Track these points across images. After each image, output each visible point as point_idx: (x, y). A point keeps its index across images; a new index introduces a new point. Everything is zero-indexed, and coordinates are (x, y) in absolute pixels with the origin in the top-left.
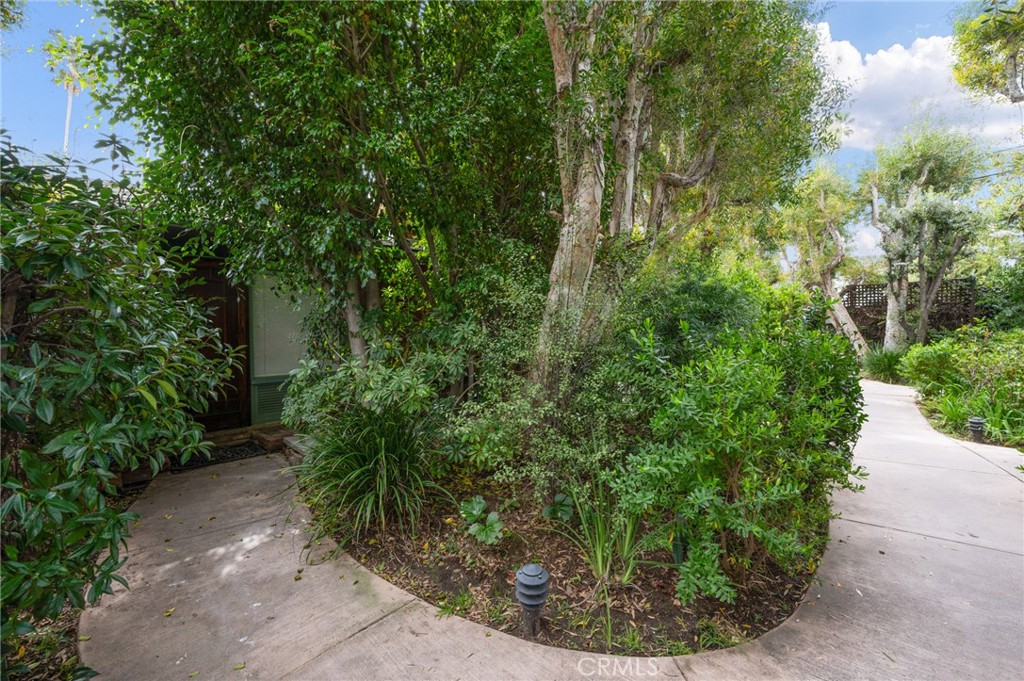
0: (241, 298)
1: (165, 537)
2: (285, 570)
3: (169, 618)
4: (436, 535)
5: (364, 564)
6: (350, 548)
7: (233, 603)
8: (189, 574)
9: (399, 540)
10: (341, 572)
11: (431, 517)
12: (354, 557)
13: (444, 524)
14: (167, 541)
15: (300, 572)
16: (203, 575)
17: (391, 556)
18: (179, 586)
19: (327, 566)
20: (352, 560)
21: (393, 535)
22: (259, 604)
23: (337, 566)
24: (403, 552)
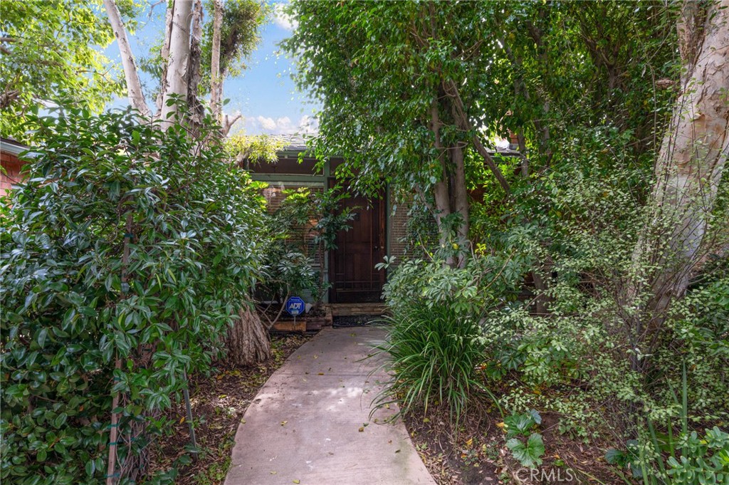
0: (370, 206)
1: (307, 370)
2: (357, 420)
3: (282, 427)
4: (483, 435)
5: (412, 438)
6: (408, 420)
7: (317, 432)
8: (306, 402)
9: (447, 427)
10: (392, 437)
11: (483, 415)
12: (407, 428)
13: (494, 426)
14: (307, 373)
15: (365, 426)
16: (312, 404)
17: (435, 439)
18: (297, 407)
19: (384, 428)
20: (404, 430)
21: (444, 421)
22: (330, 440)
23: (392, 431)
24: (447, 440)
